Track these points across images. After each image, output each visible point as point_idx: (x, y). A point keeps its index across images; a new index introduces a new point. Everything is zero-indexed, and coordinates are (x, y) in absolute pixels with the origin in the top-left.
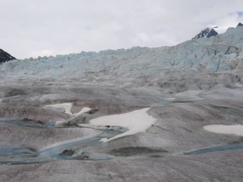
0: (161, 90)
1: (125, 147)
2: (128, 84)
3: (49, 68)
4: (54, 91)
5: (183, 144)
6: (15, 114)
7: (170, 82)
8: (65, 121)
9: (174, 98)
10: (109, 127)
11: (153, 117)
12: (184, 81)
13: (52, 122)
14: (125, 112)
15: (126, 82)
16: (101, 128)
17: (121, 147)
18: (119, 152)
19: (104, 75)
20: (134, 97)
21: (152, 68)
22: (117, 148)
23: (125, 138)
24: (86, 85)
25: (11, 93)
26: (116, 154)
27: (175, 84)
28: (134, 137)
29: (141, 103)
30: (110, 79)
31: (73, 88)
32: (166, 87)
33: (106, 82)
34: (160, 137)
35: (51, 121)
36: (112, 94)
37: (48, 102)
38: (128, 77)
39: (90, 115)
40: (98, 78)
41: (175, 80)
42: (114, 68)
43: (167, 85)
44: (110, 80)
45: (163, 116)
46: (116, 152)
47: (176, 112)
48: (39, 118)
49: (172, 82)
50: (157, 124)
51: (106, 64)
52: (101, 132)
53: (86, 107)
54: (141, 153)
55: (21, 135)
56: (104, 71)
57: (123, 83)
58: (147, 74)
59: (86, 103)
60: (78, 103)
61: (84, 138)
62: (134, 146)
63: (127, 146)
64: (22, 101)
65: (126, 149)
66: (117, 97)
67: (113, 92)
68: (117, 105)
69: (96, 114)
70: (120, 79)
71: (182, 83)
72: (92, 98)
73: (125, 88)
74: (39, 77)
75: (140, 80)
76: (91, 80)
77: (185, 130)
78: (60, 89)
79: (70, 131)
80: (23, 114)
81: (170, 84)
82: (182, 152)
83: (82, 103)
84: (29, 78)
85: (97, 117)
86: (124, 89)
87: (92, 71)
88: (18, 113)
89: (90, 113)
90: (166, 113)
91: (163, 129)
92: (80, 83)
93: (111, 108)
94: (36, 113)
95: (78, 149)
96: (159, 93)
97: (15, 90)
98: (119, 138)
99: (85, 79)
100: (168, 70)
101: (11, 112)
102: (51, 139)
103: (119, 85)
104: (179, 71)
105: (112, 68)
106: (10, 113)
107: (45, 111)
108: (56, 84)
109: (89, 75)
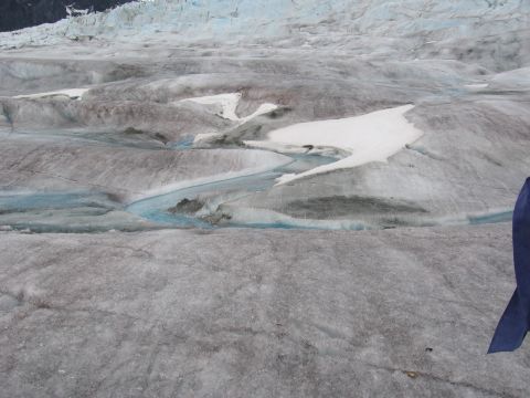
0: (458, 67)
1: (324, 196)
2: (383, 51)
3: (208, 17)
4: (210, 68)
5: (472, 195)
6: (109, 120)
7: (481, 47)
8: (215, 134)
9: (486, 85)
10: (311, 147)
11: (415, 126)
12: (516, 45)
13: (188, 137)
14: (354, 114)
15: (378, 46)
16: (293, 150)
17: (314, 196)
18: (307, 207)
19: (331, 30)
20: (388, 80)
21: (441, 12)
22: (304, 198)
23: (331, 175)
24: (285, 54)
25: (114, 73)
26: (297, 212)
27: (494, 51)
28: (355, 173)
29: (397, 94)
30: (343, 40)
31: (254, 61)
32: (472, 58)
33: (334, 46)
34: (420, 174)
35: (184, 134)
36: (341, 73)
37: (188, 92)
38: (383, 35)
39: (270, 121)
40: (313, 39)
41: (494, 42)
42: (353, 14)
43: (472, 54)
44: (341, 42)
45: (438, 124)
46: (298, 207)
47: (472, 116)
48: (160, 127)
49: (486, 47)
50: (419, 144)
51: (334, 7)
52: (289, 159)
53: (269, 101)
54: (358, 212)
55: (98, 165)
56: (330, 22)
57: (369, 49)
58: (428, 29)
59: (270, 93)
60: (251, 93)
61: (243, 173)
62: (347, 194)
63: (331, 194)
64: (131, 90)
65: (325, 200)
66: (351, 80)
67: (343, 70)
68: (338, 99)
69: (285, 118)
70: (364, 39)
71: (510, 49)
72: (287, 83)
73: (375, 60)
74: (185, 39)
75: (410, 43)
76: (299, 42)
77: (486, 162)
78: (223, 63)
79: (215, 156)
80: (127, 119)
81: (481, 51)
82: (463, 215)
83: (261, 93)
84: (164, 41)
85: (287, 124)
86: (369, 64)
87: (302, 22)
88: (117, 117)
89: (273, 115)
90: (447, 118)
91: (432, 157)
92: (273, 50)
93: (323, 104)
94: (154, 117)
95: (213, 199)
96: (451, 72)
97: (123, 67)
98: (318, 174)
99: (286, 41)
100: (480, 18)
101: (102, 114)
102: (164, 174)
103: (360, 54)
104: (506, 22)
105: (348, 15)
106: (99, 117)
107: (174, 111)
108: (220, 54)
109: (294, 30)
